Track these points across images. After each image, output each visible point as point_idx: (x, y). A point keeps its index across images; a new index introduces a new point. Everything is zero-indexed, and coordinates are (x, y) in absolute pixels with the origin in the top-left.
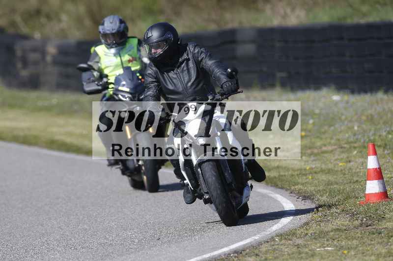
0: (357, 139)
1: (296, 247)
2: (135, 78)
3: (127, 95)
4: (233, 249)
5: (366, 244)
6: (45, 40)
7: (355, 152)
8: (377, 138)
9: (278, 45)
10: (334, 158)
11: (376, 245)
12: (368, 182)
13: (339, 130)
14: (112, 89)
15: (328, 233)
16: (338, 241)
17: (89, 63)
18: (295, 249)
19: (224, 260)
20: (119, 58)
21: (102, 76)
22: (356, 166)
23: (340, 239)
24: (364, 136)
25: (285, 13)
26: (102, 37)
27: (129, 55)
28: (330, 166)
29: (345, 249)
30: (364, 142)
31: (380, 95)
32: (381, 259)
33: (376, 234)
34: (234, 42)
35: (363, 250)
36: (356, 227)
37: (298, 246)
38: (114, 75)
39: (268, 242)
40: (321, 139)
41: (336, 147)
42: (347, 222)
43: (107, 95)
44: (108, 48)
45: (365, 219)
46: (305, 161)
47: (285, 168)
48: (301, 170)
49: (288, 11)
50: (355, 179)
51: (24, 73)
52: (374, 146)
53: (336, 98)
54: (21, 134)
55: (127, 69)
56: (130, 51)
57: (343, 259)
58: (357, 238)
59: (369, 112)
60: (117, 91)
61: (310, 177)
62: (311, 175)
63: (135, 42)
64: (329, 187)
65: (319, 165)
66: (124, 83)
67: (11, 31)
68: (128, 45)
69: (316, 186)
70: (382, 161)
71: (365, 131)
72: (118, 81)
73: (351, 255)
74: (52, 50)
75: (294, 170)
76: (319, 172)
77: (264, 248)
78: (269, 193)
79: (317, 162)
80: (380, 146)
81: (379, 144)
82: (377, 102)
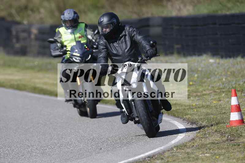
0: (225, 86)
1: (187, 154)
2: (84, 48)
3: (78, 58)
4: (147, 155)
5: (230, 152)
6: (30, 25)
7: (224, 95)
8: (237, 86)
9: (175, 28)
10: (210, 99)
11: (236, 152)
12: (232, 113)
13: (213, 81)
14: (69, 55)
15: (207, 145)
16: (213, 150)
17: (55, 38)
18: (186, 155)
19: (142, 162)
20: (73, 35)
21: (63, 46)
22: (224, 103)
23: (214, 149)
24: (229, 84)
25: (180, 8)
26: (63, 22)
27: (79, 33)
28: (208, 103)
29: (217, 155)
30: (229, 88)
31: (239, 59)
32: (239, 161)
33: (237, 146)
34: (148, 26)
35: (228, 155)
36: (224, 142)
37: (188, 153)
38: (70, 46)
39: (169, 151)
40: (202, 86)
41: (211, 91)
42: (219, 138)
43: (66, 58)
44: (66, 29)
45: (230, 137)
46: (192, 101)
47: (180, 104)
48: (190, 106)
49: (182, 6)
50: (223, 111)
51: (18, 46)
52: (235, 91)
53: (212, 61)
54: (15, 83)
55: (78, 42)
56: (80, 31)
57: (216, 161)
58: (224, 148)
59: (233, 69)
60: (72, 56)
61: (195, 110)
62: (196, 109)
63: (83, 25)
64: (207, 116)
65: (201, 103)
66: (77, 51)
67: (9, 19)
68: (79, 28)
69: (199, 116)
70: (241, 100)
71: (229, 82)
72: (72, 49)
73: (221, 159)
74: (34, 31)
75: (185, 106)
76: (201, 107)
77: (167, 154)
78: (170, 120)
79: (200, 101)
80: (239, 91)
81: (238, 89)
82: (237, 64)
